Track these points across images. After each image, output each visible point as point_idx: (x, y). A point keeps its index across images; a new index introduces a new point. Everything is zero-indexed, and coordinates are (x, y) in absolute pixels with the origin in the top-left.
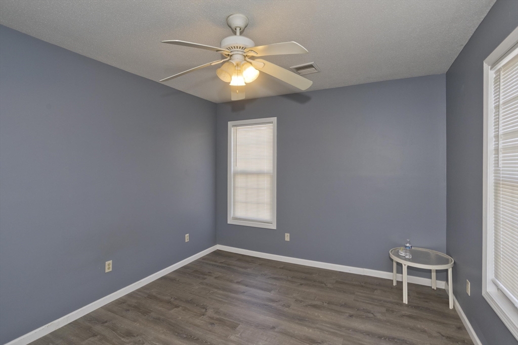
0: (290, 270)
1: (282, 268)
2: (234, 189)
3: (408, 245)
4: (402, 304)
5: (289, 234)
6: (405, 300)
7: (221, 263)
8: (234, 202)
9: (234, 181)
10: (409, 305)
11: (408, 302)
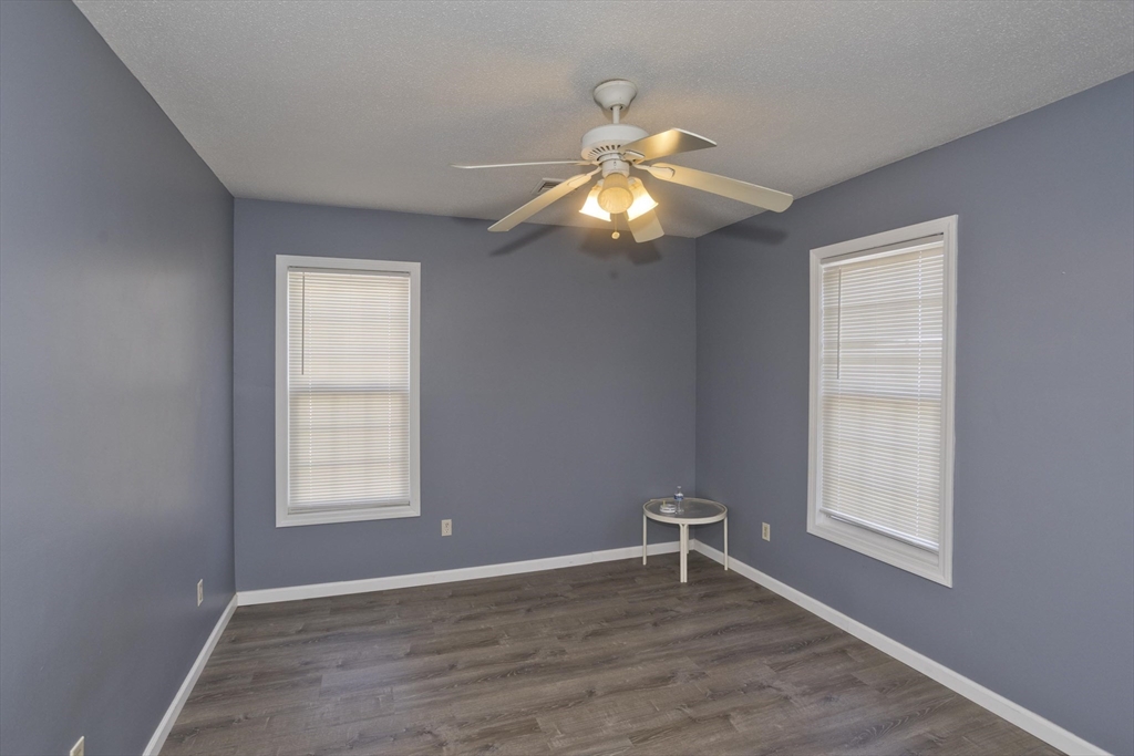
0: (475, 595)
1: (451, 597)
2: (295, 434)
3: (680, 495)
4: (680, 585)
5: (449, 521)
6: (684, 578)
7: (299, 632)
8: (295, 468)
9: (294, 413)
10: (689, 583)
11: (688, 579)
